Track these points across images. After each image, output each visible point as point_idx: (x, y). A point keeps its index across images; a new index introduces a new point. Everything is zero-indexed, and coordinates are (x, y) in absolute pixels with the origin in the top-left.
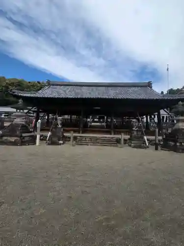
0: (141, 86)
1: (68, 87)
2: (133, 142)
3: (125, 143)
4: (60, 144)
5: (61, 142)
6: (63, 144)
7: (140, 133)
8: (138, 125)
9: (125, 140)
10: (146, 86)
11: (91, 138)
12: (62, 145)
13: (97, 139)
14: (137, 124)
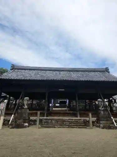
0: (100, 71)
1: (32, 71)
2: (101, 122)
3: (93, 125)
4: (25, 127)
5: (27, 124)
6: (28, 126)
7: (107, 113)
8: (104, 105)
9: (93, 122)
10: (103, 71)
11: (57, 121)
12: (27, 128)
13: (64, 121)
14: (102, 104)
